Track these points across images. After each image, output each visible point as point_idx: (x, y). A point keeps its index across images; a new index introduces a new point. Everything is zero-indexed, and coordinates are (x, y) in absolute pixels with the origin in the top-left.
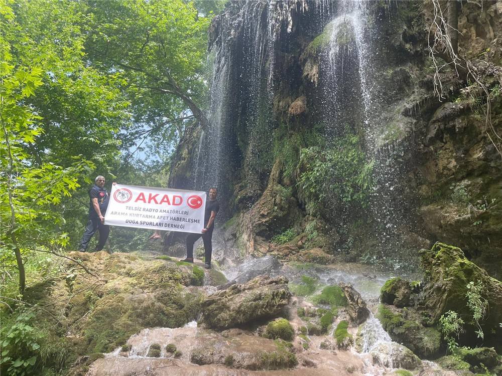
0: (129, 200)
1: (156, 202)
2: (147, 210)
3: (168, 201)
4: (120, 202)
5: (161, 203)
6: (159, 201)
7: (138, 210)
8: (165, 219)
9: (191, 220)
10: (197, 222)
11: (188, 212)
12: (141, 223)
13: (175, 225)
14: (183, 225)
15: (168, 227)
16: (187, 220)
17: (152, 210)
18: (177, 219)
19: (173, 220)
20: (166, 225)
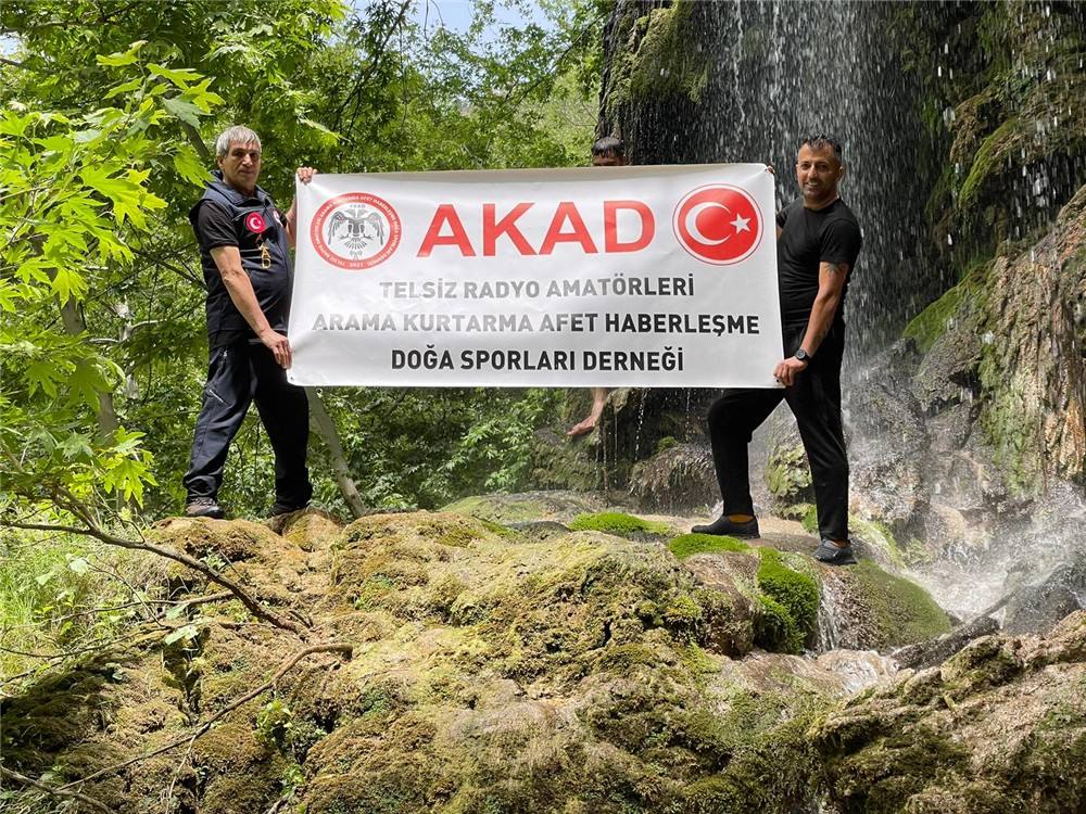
1: (525, 248)
2: (487, 291)
3: (581, 235)
4: (346, 264)
5: (547, 247)
6: (536, 243)
7: (440, 296)
8: (581, 329)
9: (710, 321)
10: (742, 331)
11: (691, 280)
12: (467, 364)
13: (633, 354)
14: (675, 352)
15: (602, 368)
16: (694, 324)
17: (512, 289)
18: (641, 323)
19: (620, 328)
20: (590, 357)
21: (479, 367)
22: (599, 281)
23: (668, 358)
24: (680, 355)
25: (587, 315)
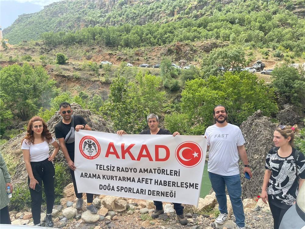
0: (98, 154)
1: (133, 158)
2: (123, 170)
3: (148, 155)
5: (139, 159)
7: (111, 170)
8: (148, 183)
9: (184, 184)
10: (193, 188)
11: (179, 172)
12: (118, 190)
13: (161, 192)
14: (173, 192)
15: (153, 195)
16: (179, 185)
17: (129, 170)
18: (164, 183)
19: (159, 184)
20: (150, 192)
21: (121, 191)
22: (154, 169)
23: (171, 194)
24: (175, 193)
25: (150, 179)
